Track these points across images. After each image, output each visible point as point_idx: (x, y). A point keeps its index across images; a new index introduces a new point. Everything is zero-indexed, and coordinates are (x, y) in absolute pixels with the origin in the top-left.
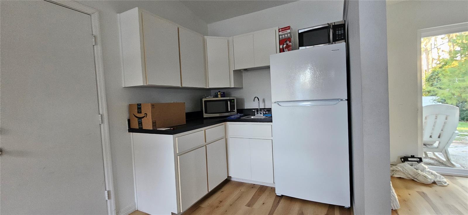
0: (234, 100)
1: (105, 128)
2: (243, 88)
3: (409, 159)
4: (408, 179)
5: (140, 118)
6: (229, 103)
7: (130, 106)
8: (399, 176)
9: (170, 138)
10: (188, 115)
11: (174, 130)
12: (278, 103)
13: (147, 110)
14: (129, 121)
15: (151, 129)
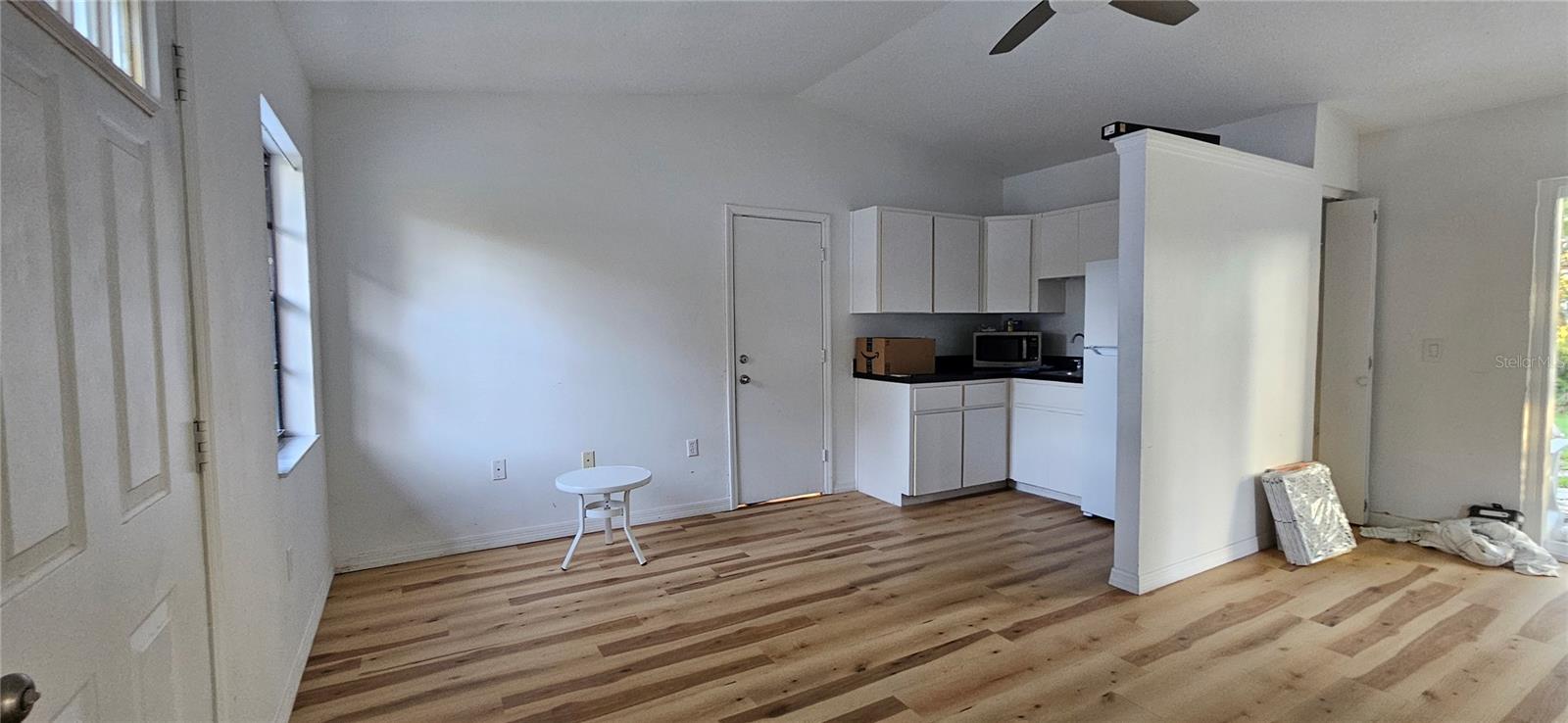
0: (1037, 337)
1: (828, 366)
2: (1063, 314)
3: (1483, 512)
4: (1449, 552)
5: (870, 359)
6: (1024, 342)
7: (858, 340)
8: (1427, 545)
9: (905, 388)
10: (938, 359)
11: (912, 379)
12: (1095, 349)
13: (879, 346)
14: (855, 361)
15: (883, 374)
